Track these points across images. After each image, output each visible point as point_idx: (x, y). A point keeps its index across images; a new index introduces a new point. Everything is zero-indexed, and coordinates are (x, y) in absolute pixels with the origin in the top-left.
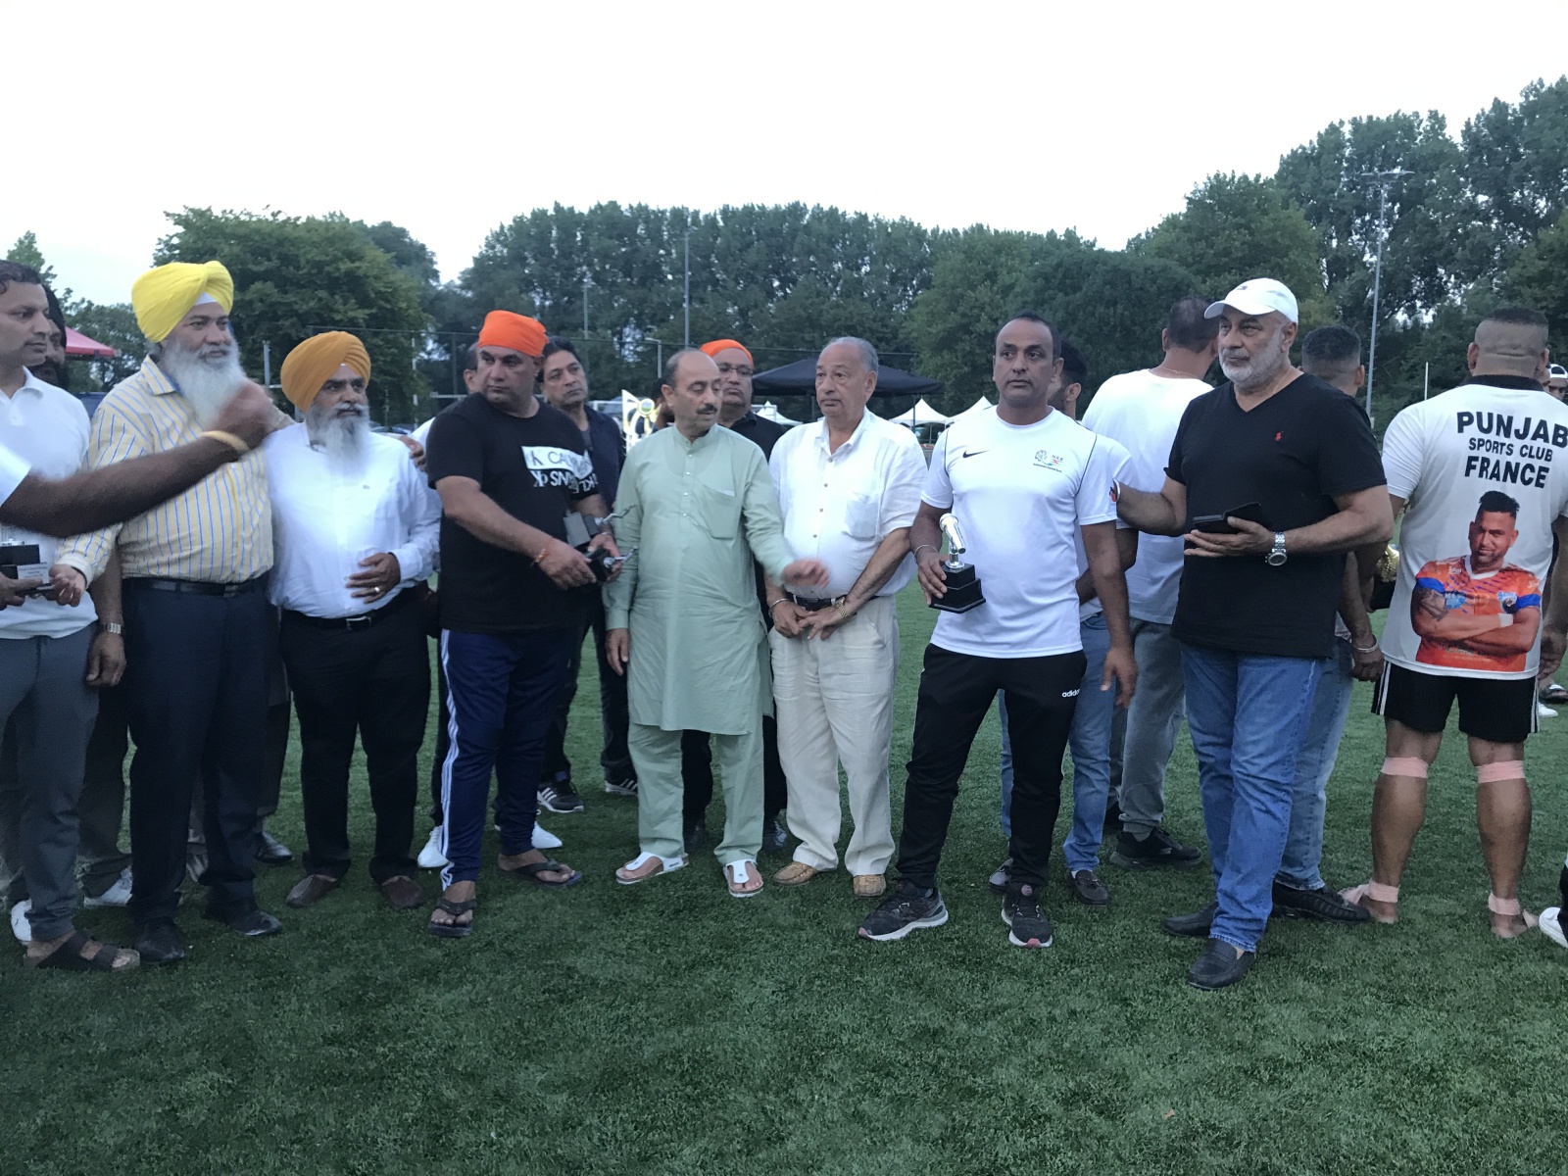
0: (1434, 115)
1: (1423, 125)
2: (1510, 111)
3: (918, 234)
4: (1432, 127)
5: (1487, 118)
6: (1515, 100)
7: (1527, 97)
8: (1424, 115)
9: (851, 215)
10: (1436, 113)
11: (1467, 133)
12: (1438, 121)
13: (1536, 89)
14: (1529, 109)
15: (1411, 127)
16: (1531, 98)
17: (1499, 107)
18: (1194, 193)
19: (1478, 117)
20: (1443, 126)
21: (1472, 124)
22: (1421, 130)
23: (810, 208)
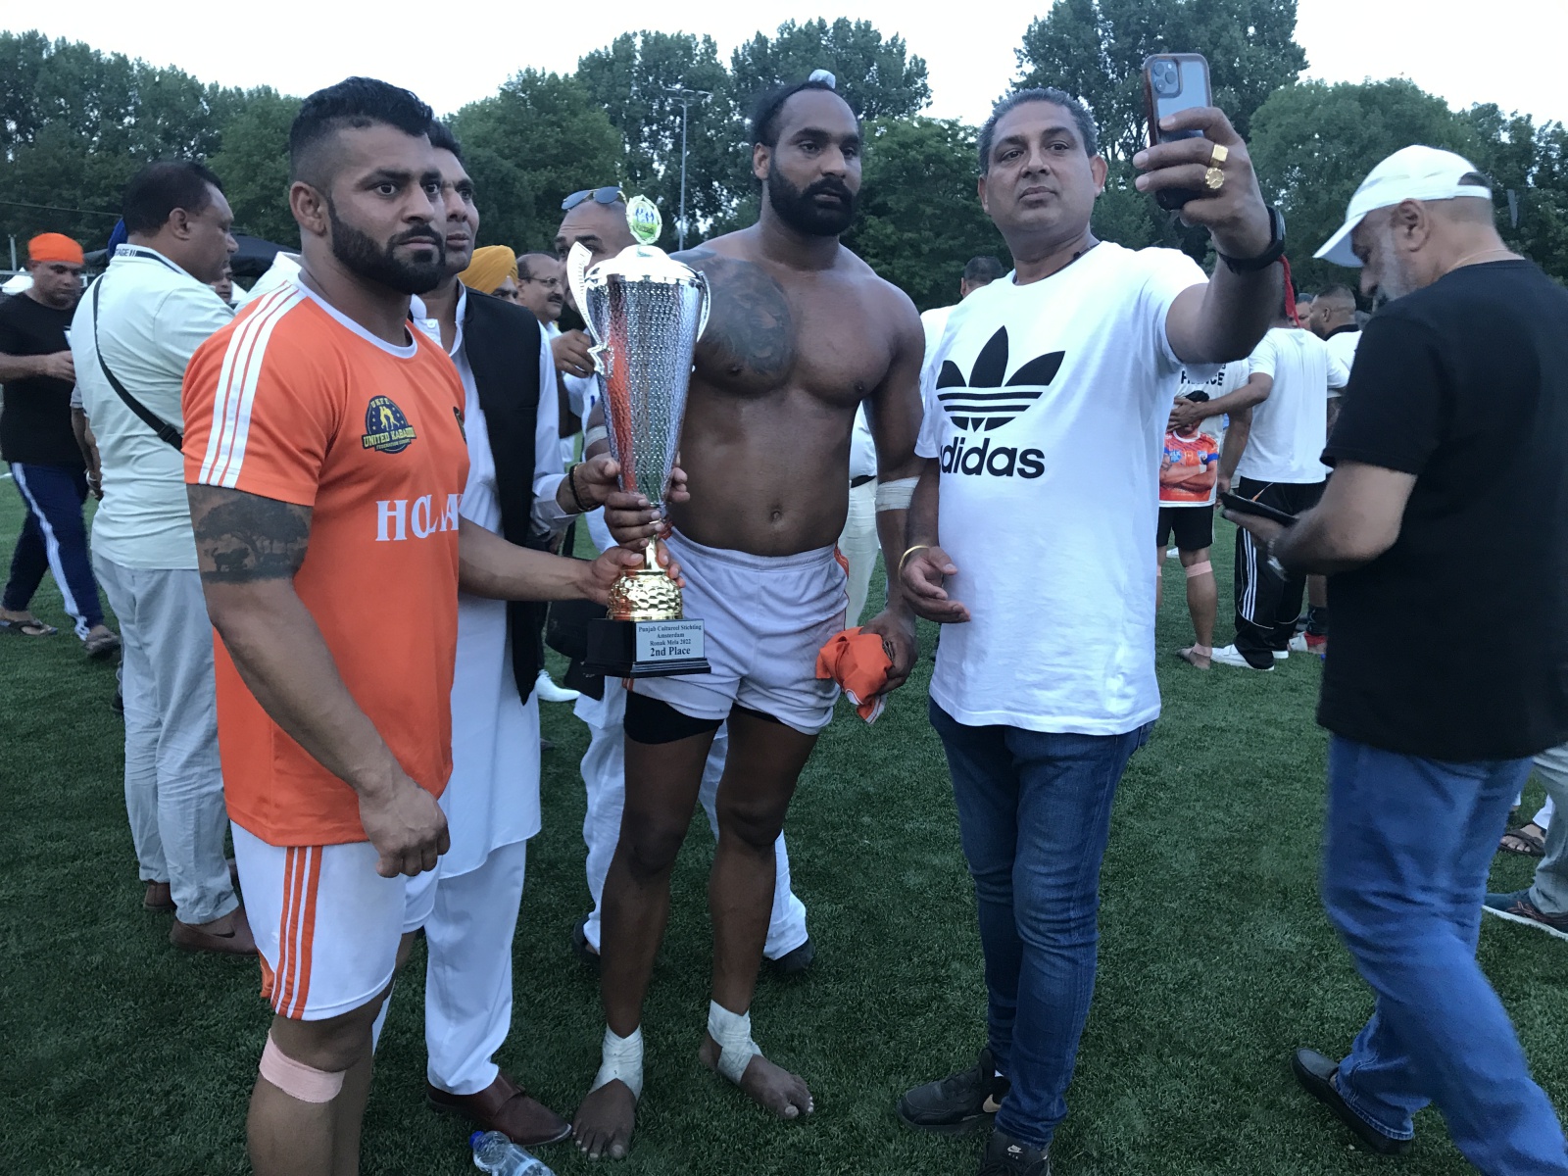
0: (707, 39)
1: (699, 47)
2: (769, 45)
3: (194, 89)
4: (707, 51)
5: (752, 48)
6: (773, 36)
7: (782, 34)
8: (700, 39)
9: (107, 55)
10: (709, 38)
11: (735, 60)
12: (711, 46)
13: (789, 28)
14: (784, 46)
15: (690, 48)
16: (786, 36)
17: (761, 40)
18: (507, 84)
19: (744, 47)
20: (715, 52)
21: (740, 52)
22: (698, 52)
23: (52, 39)
